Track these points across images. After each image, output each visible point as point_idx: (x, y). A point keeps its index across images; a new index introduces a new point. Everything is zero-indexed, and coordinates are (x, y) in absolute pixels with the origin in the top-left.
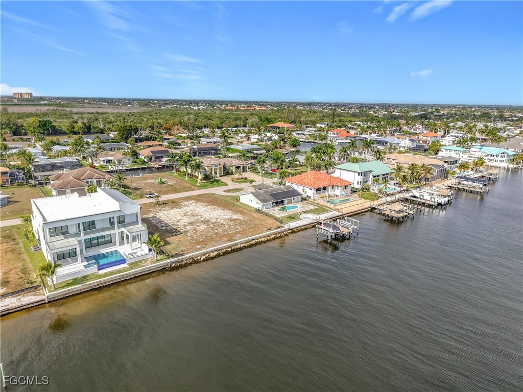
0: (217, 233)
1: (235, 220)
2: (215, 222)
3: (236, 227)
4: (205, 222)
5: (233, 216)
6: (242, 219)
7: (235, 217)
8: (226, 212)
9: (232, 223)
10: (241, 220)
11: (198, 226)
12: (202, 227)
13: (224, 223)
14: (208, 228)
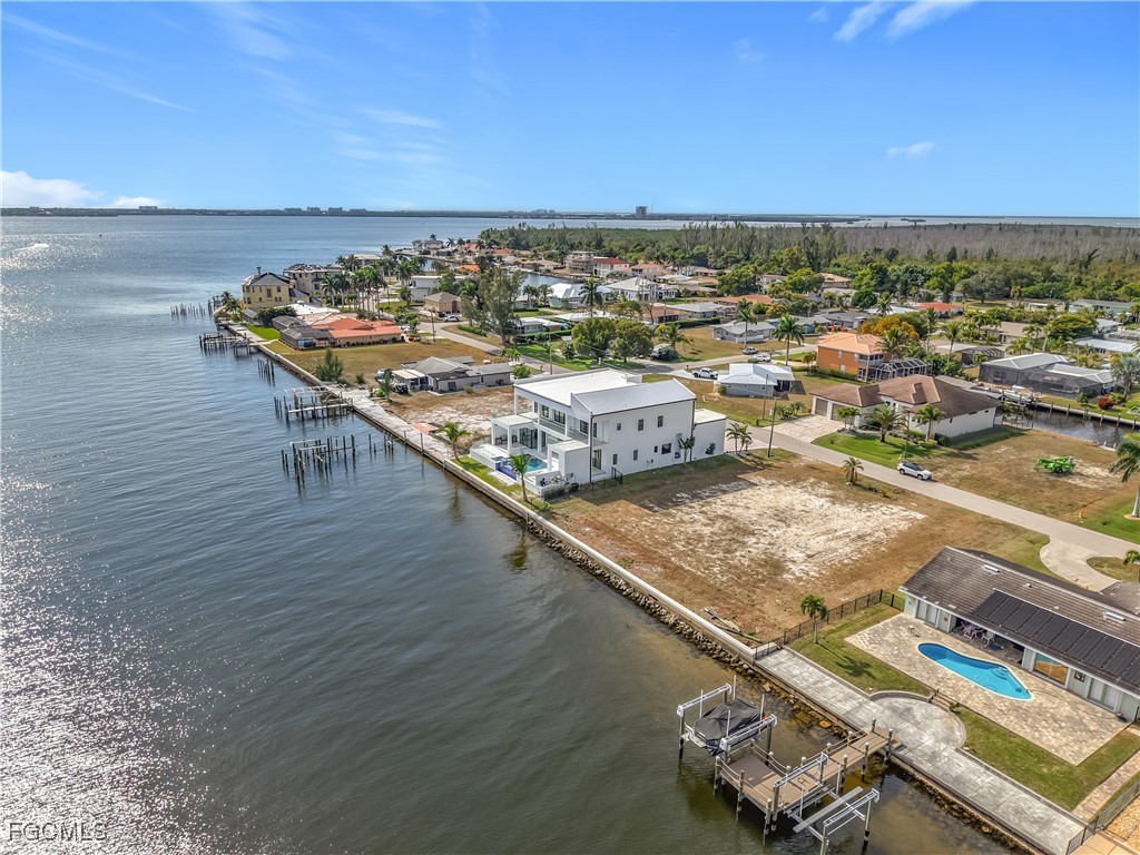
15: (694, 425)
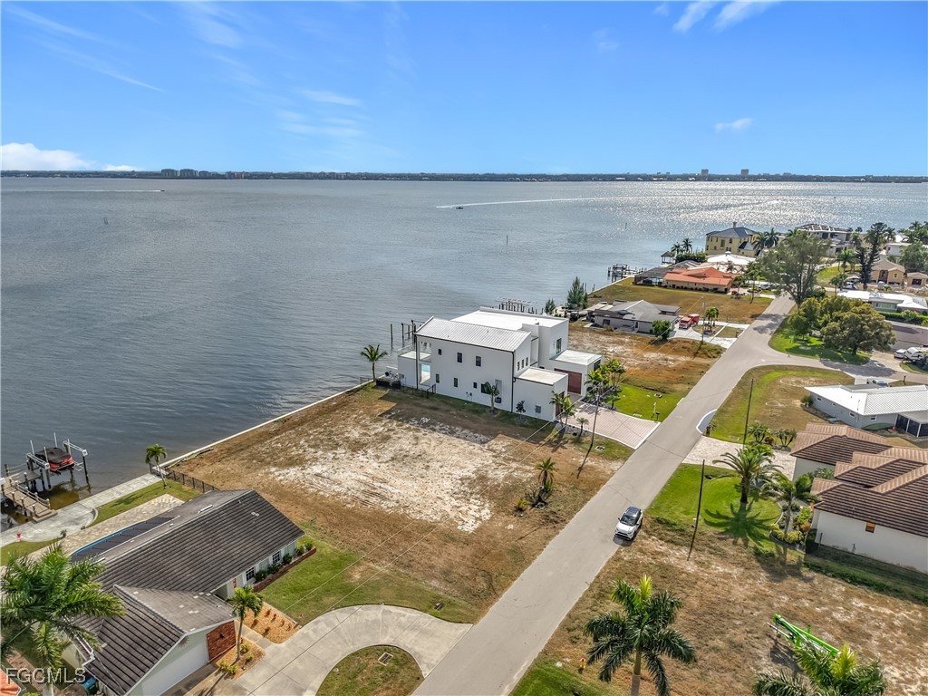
0: (315, 427)
1: (291, 462)
2: (336, 448)
3: (282, 444)
4: (356, 446)
5: (300, 475)
6: (273, 469)
7: (293, 473)
8: (327, 490)
9: (294, 452)
10: (275, 465)
11: (365, 434)
12: (355, 434)
13: (313, 450)
14: (342, 434)
15: (514, 379)
